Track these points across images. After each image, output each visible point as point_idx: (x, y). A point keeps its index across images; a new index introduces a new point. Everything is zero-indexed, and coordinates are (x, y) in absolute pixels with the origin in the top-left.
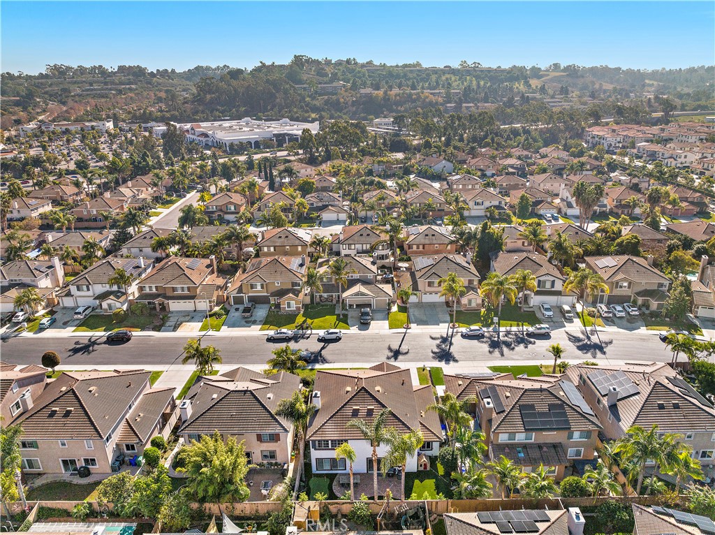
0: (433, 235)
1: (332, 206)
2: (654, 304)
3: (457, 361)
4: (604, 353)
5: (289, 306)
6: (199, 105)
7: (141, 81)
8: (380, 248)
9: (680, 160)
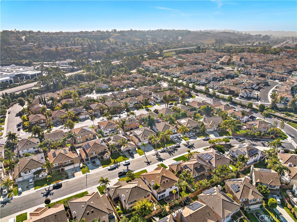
0: (131, 121)
1: (82, 113)
2: (198, 131)
3: (164, 160)
4: (194, 147)
5: (107, 157)
9: (175, 75)
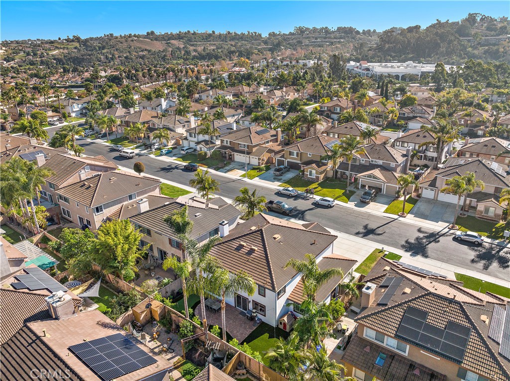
0: (493, 147)
3: (426, 257)
6: (379, 52)
7: (348, 37)
8: (431, 150)
